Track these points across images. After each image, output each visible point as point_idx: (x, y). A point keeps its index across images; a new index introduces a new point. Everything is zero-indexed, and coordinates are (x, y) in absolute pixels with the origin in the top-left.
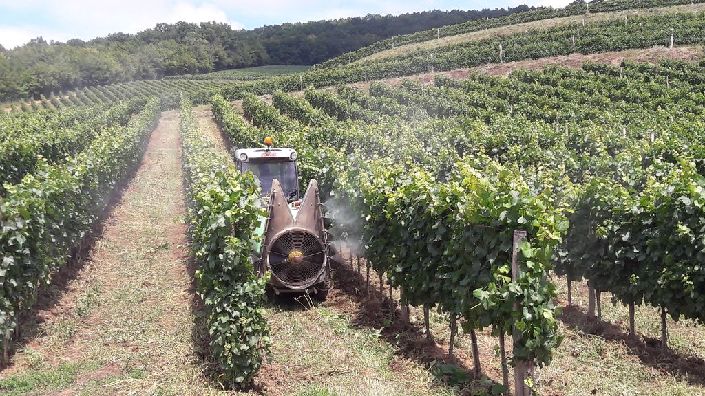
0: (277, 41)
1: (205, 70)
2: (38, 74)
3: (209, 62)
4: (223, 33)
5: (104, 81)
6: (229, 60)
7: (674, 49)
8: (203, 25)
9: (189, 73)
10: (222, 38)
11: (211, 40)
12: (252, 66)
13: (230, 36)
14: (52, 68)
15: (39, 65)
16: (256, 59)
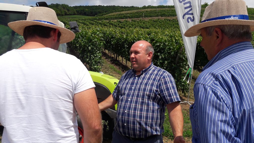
0: (79, 10)
1: (63, 15)
3: (63, 13)
6: (68, 13)
8: (62, 4)
9: (59, 15)
10: (67, 8)
11: (64, 8)
12: (73, 15)
16: (74, 13)
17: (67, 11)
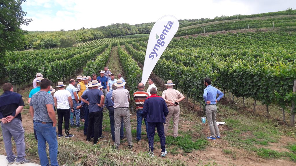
0: (141, 28)
1: (123, 35)
2: (84, 37)
3: (124, 33)
4: (128, 26)
5: (99, 38)
6: (129, 33)
7: (249, 29)
8: (123, 24)
9: (119, 36)
10: (127, 27)
11: (125, 28)
12: (134, 34)
13: (129, 26)
14: (87, 35)
15: (84, 34)
16: (136, 32)
17: (128, 31)
